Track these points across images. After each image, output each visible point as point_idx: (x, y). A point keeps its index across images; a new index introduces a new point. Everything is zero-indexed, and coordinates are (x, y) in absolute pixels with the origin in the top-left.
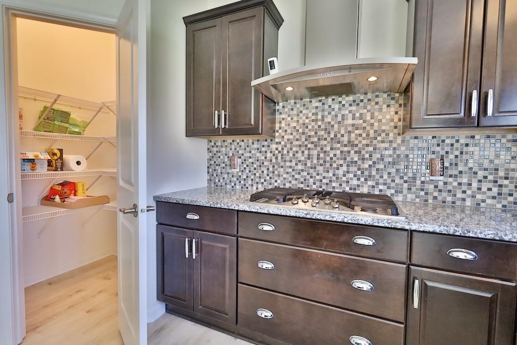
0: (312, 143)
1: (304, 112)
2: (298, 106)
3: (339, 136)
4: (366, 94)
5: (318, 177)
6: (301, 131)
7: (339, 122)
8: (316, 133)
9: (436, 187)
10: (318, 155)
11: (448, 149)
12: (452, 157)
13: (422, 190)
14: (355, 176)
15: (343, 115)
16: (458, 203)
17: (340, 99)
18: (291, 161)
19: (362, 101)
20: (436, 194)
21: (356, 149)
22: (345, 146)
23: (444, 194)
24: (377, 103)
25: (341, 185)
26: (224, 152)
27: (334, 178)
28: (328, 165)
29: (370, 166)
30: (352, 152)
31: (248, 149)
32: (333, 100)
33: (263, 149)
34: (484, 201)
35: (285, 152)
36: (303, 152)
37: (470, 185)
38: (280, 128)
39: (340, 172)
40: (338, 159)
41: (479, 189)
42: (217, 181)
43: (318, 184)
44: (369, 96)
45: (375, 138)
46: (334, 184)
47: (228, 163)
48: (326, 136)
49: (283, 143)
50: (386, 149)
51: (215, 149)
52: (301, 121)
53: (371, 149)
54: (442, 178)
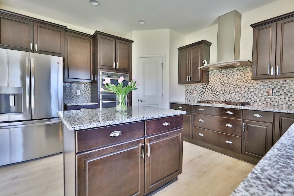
0: (222, 85)
1: (219, 74)
2: (217, 72)
3: (232, 82)
4: (242, 67)
5: (224, 97)
6: (218, 81)
7: (232, 77)
8: (224, 81)
9: (271, 100)
10: (225, 89)
11: (275, 86)
12: (277, 88)
13: (265, 101)
14: (238, 96)
15: (234, 75)
16: (280, 106)
17: (233, 69)
18: (214, 91)
19: (241, 69)
20: (271, 102)
21: (239, 86)
22: (235, 85)
23: (274, 103)
24: (247, 70)
25: (233, 100)
26: (191, 89)
27: (231, 97)
28: (228, 92)
29: (244, 92)
30: (237, 88)
31: (199, 88)
32: (230, 69)
33: (205, 87)
34: (291, 105)
35: (212, 88)
36: (219, 88)
37: (285, 99)
38: (211, 80)
39: (233, 95)
40: (232, 90)
41: (289, 100)
42: (188, 99)
43: (224, 99)
44: (244, 67)
45: (246, 83)
46: (230, 99)
47: (192, 93)
48: (227, 82)
49: (211, 85)
50: (251, 86)
51: (187, 88)
52: (218, 78)
53: (245, 86)
54: (273, 96)
